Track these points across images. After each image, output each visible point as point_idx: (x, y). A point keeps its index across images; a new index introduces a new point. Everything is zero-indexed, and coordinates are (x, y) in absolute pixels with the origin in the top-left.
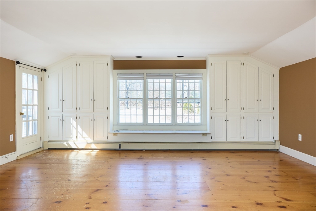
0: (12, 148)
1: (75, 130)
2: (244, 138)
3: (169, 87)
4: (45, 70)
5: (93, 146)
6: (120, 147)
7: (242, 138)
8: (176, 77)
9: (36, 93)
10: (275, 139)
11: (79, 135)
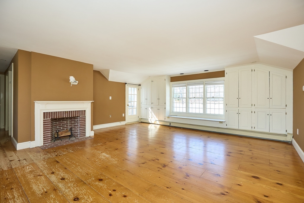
0: (124, 119)
1: (151, 114)
2: (254, 128)
3: (202, 90)
4: (140, 85)
5: (158, 123)
6: (170, 125)
7: (253, 128)
8: (206, 84)
9: (136, 96)
10: (288, 132)
11: (153, 117)
